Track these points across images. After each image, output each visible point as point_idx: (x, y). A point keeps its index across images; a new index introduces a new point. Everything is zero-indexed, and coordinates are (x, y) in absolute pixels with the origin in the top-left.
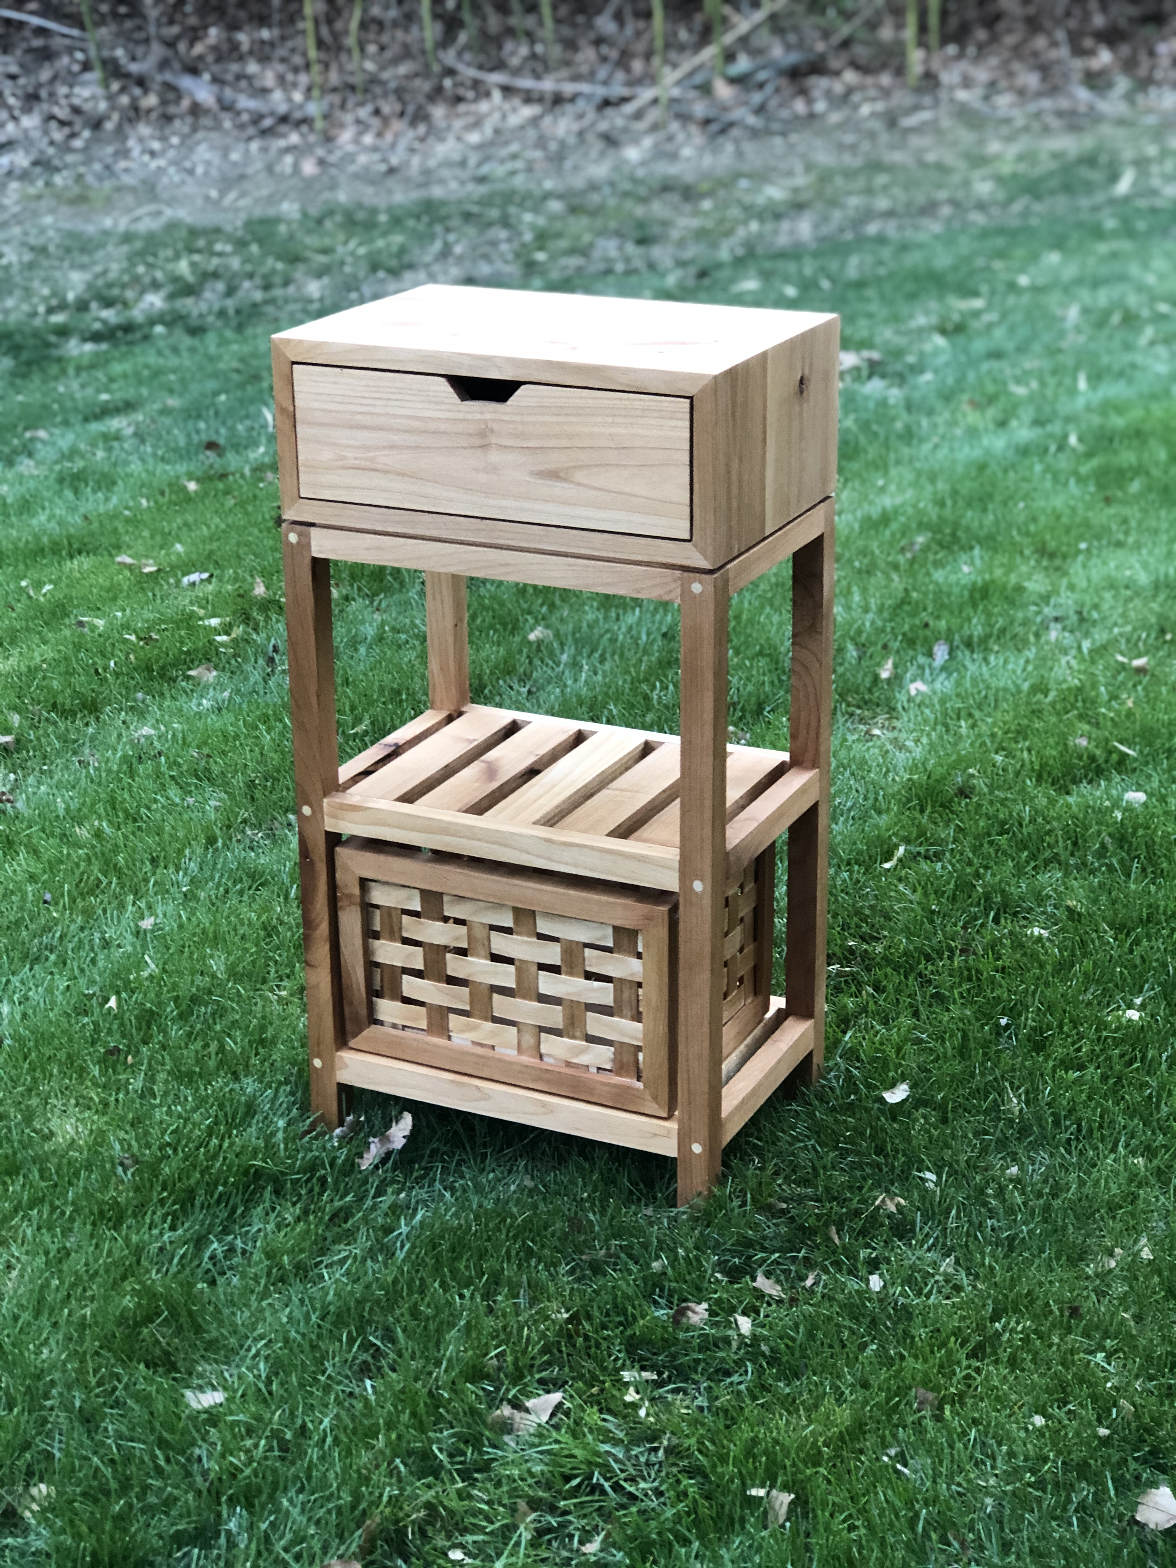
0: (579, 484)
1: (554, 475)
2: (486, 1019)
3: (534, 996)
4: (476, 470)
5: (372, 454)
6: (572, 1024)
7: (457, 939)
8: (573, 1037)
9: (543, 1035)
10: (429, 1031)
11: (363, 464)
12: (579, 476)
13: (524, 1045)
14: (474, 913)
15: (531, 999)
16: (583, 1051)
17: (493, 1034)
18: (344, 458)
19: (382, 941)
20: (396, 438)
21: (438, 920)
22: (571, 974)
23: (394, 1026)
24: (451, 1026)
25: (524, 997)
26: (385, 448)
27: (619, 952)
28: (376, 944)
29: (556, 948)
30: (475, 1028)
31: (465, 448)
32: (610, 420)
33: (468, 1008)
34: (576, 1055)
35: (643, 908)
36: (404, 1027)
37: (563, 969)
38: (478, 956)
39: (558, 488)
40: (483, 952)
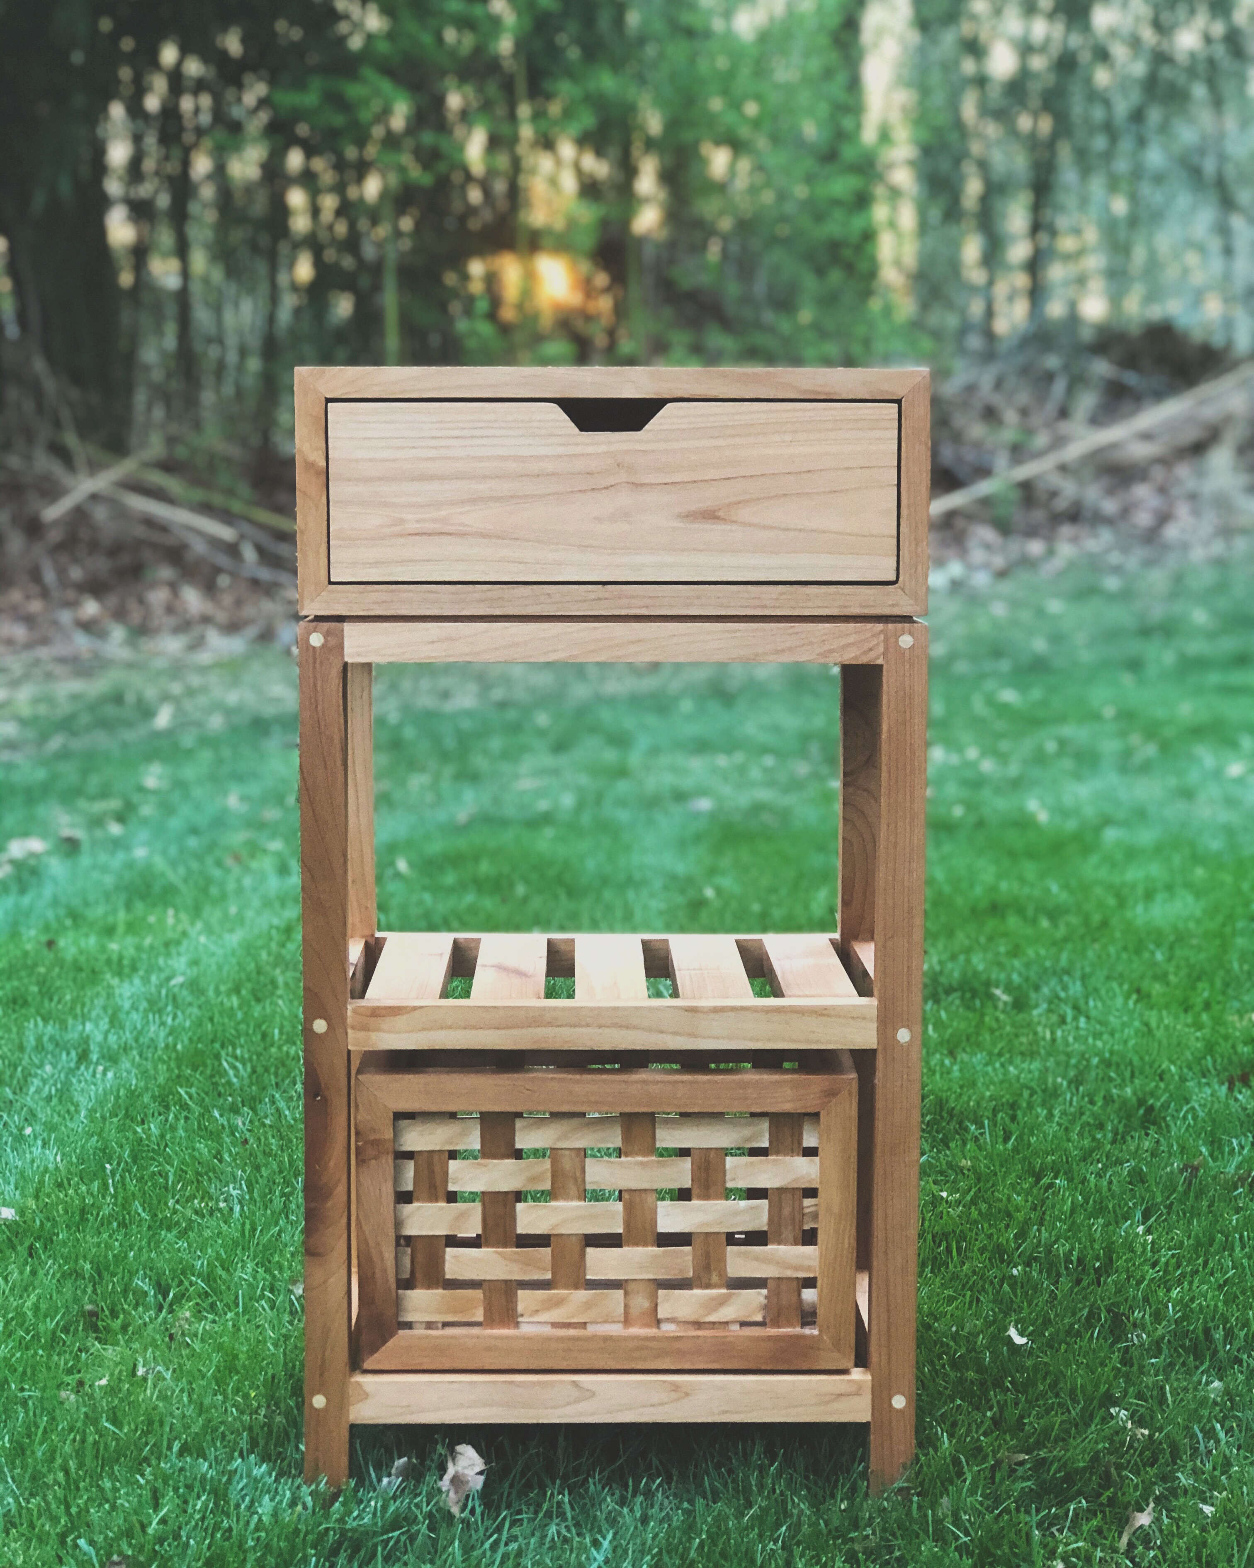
0: (744, 524)
1: (710, 515)
2: (576, 1287)
3: (651, 1238)
4: (598, 519)
5: (443, 513)
6: (707, 1268)
7: (534, 1179)
8: (708, 1286)
9: (661, 1292)
10: (490, 1320)
11: (430, 527)
12: (745, 514)
13: (634, 1311)
14: (563, 1137)
15: (645, 1245)
16: (722, 1302)
17: (588, 1306)
18: (402, 521)
19: (416, 1205)
20: (482, 488)
21: (508, 1157)
22: (706, 1197)
23: (430, 1325)
24: (520, 1308)
25: (636, 1244)
26: (463, 502)
27: (777, 1153)
28: (407, 1209)
29: (686, 1164)
30: (559, 1302)
31: (585, 491)
32: (788, 438)
33: (548, 1276)
34: (714, 1310)
35: (818, 1082)
36: (445, 1325)
37: (695, 1192)
38: (567, 1198)
39: (714, 532)
40: (573, 1190)
